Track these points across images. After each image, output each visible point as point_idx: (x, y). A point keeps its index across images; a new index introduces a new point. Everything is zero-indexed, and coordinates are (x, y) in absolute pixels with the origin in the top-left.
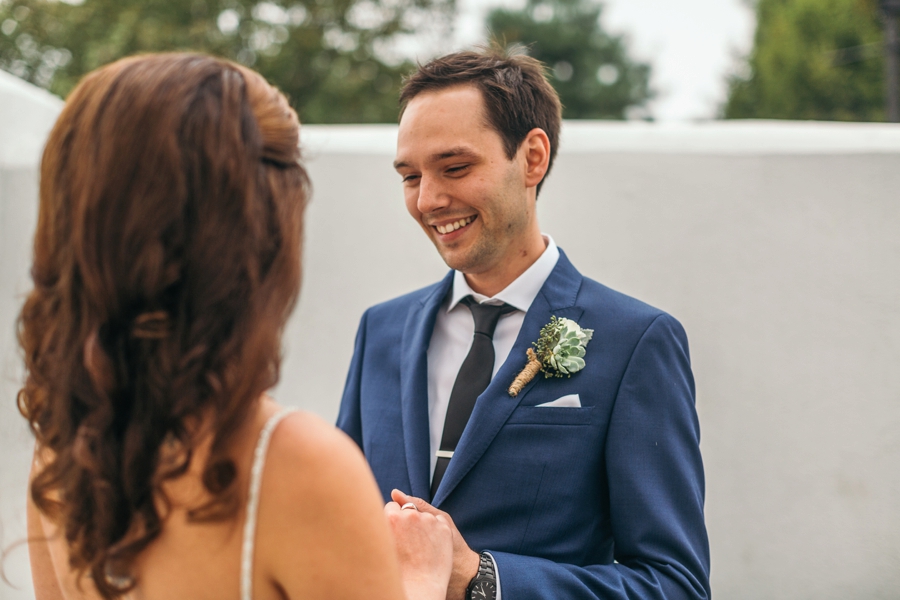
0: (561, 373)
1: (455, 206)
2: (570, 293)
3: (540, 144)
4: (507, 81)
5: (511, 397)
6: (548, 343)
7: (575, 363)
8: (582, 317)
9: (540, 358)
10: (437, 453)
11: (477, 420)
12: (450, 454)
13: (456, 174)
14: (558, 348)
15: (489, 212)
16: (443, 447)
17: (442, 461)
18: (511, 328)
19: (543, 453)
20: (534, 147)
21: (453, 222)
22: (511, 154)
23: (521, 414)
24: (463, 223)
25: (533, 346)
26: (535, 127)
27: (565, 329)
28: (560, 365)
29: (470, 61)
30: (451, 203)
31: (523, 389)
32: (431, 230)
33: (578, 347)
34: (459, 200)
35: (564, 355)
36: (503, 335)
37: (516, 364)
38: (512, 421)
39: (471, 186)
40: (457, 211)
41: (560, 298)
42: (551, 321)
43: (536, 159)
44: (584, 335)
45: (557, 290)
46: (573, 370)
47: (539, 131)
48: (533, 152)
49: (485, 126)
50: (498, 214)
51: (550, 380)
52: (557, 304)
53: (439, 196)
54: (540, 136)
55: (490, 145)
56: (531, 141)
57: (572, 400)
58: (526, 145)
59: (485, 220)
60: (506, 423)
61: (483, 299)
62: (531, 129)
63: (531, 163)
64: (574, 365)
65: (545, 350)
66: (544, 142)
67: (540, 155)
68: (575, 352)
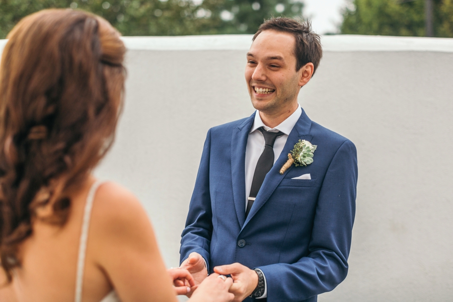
0: (302, 164)
1: (268, 82)
2: (307, 128)
3: (309, 69)
4: (307, 39)
5: (281, 174)
6: (297, 151)
7: (309, 160)
8: (312, 140)
9: (294, 157)
10: (248, 198)
11: (266, 184)
12: (254, 199)
13: (273, 68)
14: (301, 154)
15: (280, 90)
16: (251, 195)
17: (251, 202)
18: (281, 143)
19: (295, 199)
20: (307, 70)
21: (263, 88)
22: (297, 69)
23: (285, 182)
24: (267, 90)
25: (291, 153)
26: (311, 62)
27: (305, 145)
28: (302, 161)
29: (295, 25)
30: (266, 80)
31: (286, 171)
32: (252, 88)
33: (310, 153)
34: (270, 80)
35: (304, 157)
36: (277, 146)
37: (284, 160)
38: (281, 185)
39: (277, 76)
40: (268, 84)
41: (303, 131)
42: (299, 142)
43: (306, 75)
44: (313, 148)
45: (301, 127)
46: (308, 163)
47: (312, 64)
48: (306, 72)
49: (293, 54)
50: (283, 92)
51: (298, 167)
52: (301, 133)
53: (263, 75)
54: (311, 66)
55: (292, 62)
56: (307, 67)
57: (307, 176)
58: (304, 68)
59: (278, 93)
60: (278, 186)
61: (268, 129)
62: (309, 62)
63: (303, 76)
64: (308, 161)
65: (296, 154)
66: (312, 70)
67: (308, 74)
68: (309, 155)
